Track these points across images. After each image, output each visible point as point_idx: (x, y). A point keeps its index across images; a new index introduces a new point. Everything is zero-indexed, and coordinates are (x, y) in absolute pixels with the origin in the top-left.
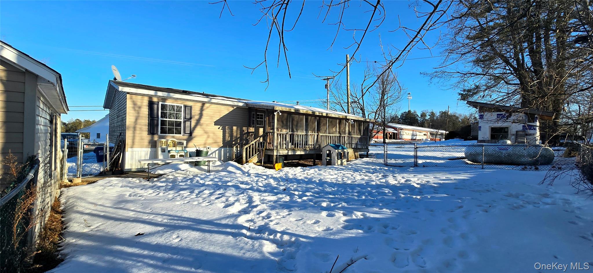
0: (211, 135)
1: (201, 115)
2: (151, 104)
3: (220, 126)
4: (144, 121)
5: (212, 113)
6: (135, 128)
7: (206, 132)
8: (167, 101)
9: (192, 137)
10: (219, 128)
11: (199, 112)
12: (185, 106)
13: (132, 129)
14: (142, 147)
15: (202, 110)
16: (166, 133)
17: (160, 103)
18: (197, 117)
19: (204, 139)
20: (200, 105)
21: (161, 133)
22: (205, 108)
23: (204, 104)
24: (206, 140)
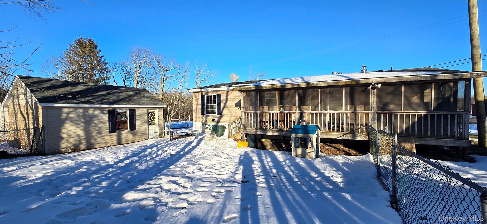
0: (233, 114)
1: (227, 99)
2: (202, 96)
3: (239, 107)
4: (200, 107)
5: (233, 98)
6: (196, 111)
7: (230, 112)
8: (209, 93)
9: (222, 115)
10: (238, 109)
11: (225, 98)
12: (218, 95)
13: (195, 112)
14: (199, 122)
15: (227, 96)
16: (209, 114)
17: (206, 95)
18: (224, 101)
19: (229, 117)
20: (225, 92)
21: (207, 114)
22: (229, 94)
23: (228, 91)
24: (230, 118)
